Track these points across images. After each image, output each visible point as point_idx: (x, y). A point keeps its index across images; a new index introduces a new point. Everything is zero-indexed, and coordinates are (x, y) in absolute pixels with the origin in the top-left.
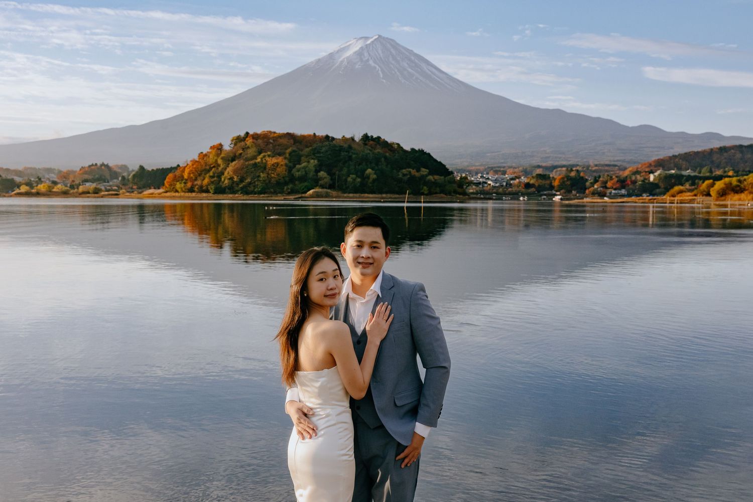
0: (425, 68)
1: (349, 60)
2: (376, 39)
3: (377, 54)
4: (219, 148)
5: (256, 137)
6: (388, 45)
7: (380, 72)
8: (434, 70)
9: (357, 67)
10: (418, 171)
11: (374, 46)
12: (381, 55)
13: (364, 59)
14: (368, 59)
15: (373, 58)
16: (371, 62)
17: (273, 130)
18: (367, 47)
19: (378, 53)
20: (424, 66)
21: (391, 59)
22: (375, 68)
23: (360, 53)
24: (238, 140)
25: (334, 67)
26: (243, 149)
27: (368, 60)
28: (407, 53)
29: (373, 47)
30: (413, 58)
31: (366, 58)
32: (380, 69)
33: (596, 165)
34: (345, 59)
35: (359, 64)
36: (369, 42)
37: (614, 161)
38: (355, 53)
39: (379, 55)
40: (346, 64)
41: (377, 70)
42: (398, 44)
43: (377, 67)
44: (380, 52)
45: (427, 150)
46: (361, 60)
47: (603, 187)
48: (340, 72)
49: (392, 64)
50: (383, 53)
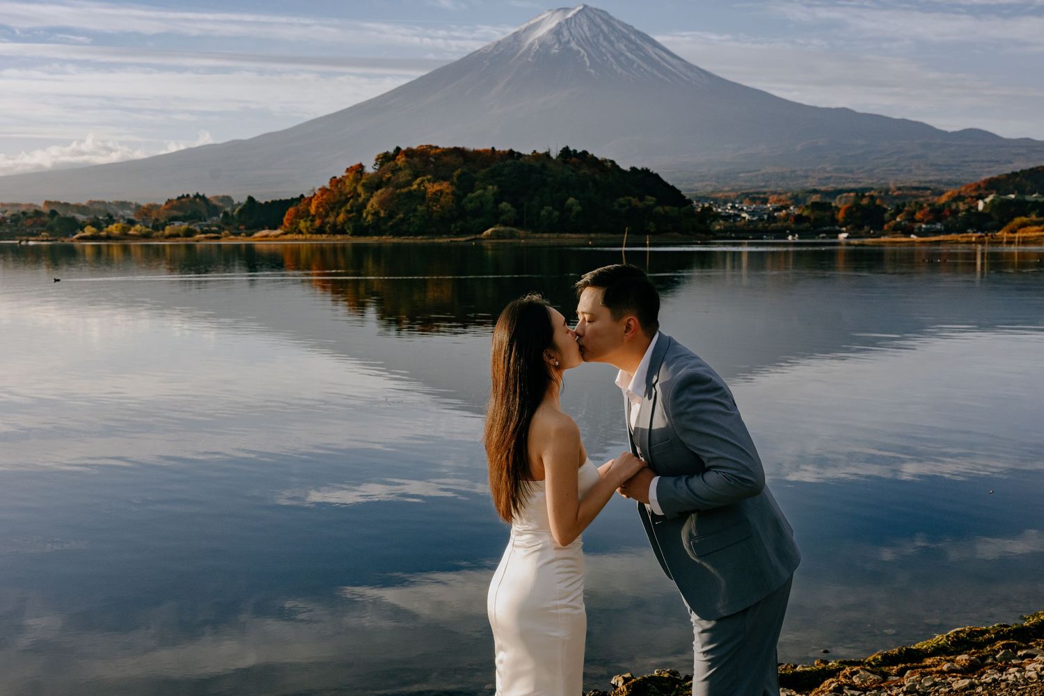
0: (651, 52)
1: (542, 43)
2: (579, 11)
4: (359, 169)
5: (410, 153)
6: (598, 19)
8: (663, 54)
9: (553, 51)
10: (642, 199)
11: (577, 20)
12: (588, 33)
13: (563, 40)
14: (569, 40)
15: (576, 39)
16: (573, 45)
17: (434, 144)
18: (567, 23)
19: (583, 31)
20: (649, 49)
21: (601, 39)
22: (579, 52)
23: (557, 32)
24: (385, 159)
25: (520, 52)
26: (393, 172)
27: (569, 42)
28: (625, 31)
29: (575, 22)
30: (633, 37)
31: (566, 39)
32: (586, 54)
33: (899, 189)
34: (536, 41)
35: (556, 46)
36: (570, 15)
37: (926, 182)
38: (551, 30)
39: (585, 33)
40: (537, 48)
41: (582, 55)
42: (611, 18)
43: (582, 51)
44: (586, 29)
45: (654, 170)
46: (559, 41)
47: (908, 220)
48: (530, 59)
49: (603, 46)
50: (590, 30)
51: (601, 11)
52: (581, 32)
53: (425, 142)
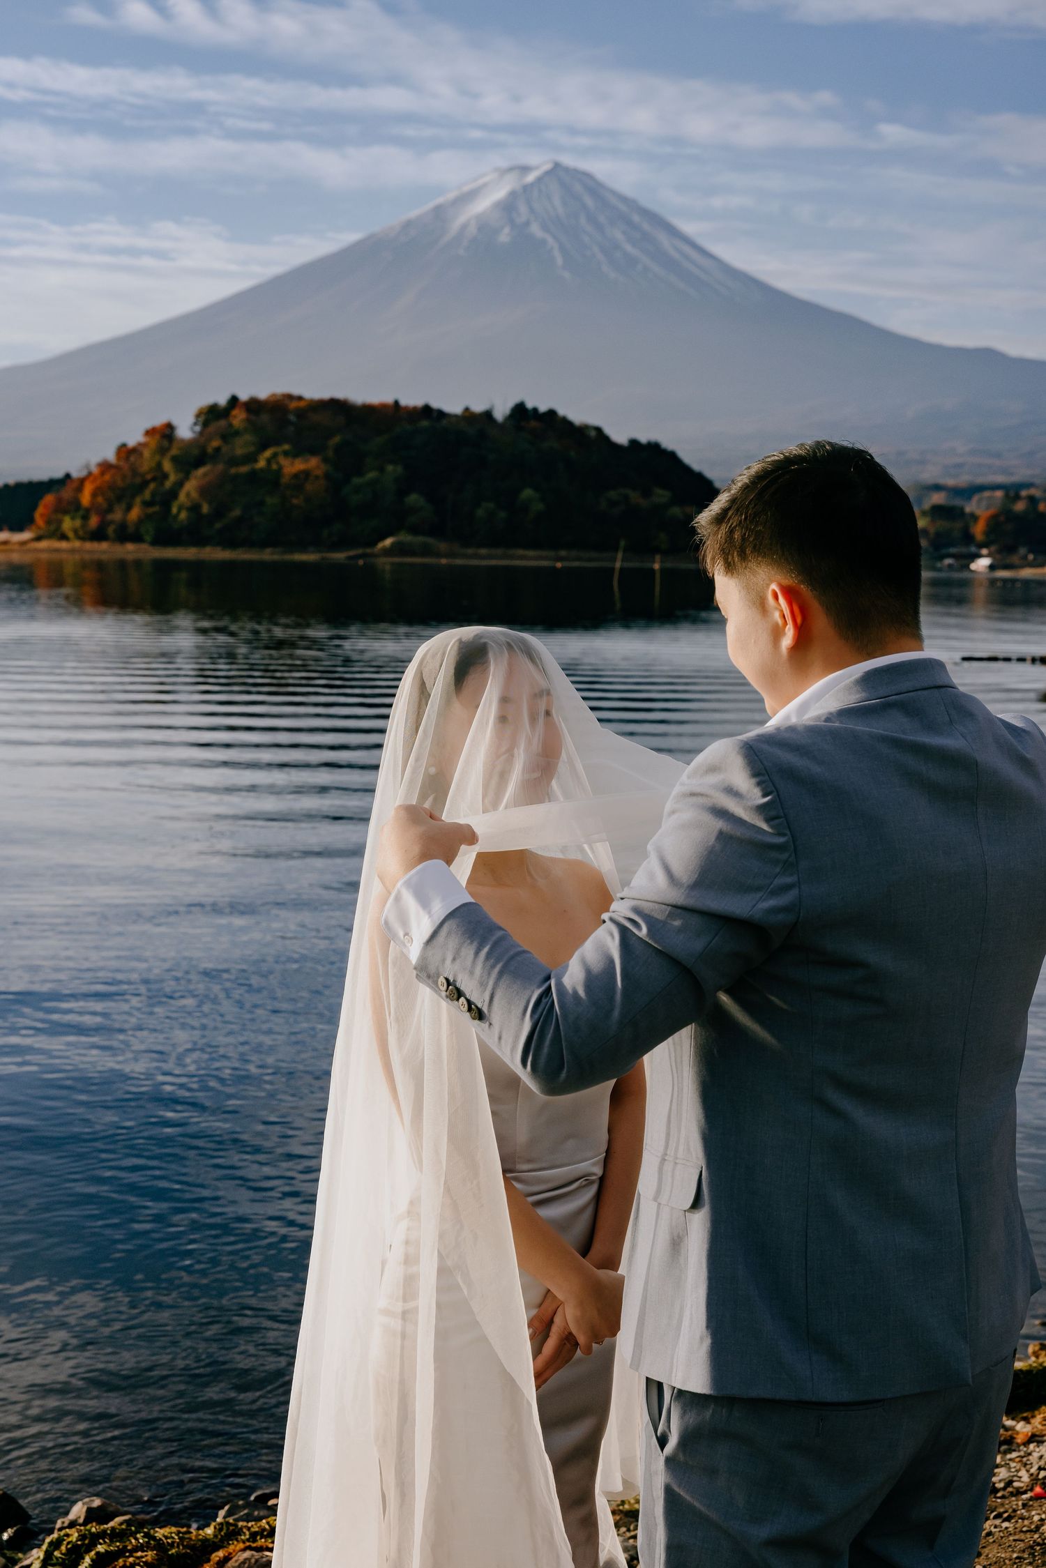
0: (667, 244)
1: (485, 227)
2: (546, 172)
3: (550, 208)
4: (166, 433)
5: (254, 406)
6: (579, 187)
8: (687, 249)
9: (501, 238)
10: (647, 493)
11: (542, 188)
12: (561, 210)
13: (518, 221)
14: (528, 221)
15: (539, 219)
16: (535, 229)
17: (295, 392)
18: (525, 192)
19: (552, 205)
20: (663, 238)
21: (583, 220)
22: (545, 242)
23: (508, 207)
24: (211, 415)
25: (445, 239)
26: (224, 438)
27: (527, 224)
29: (540, 190)
30: (636, 218)
31: (524, 219)
32: (557, 246)
34: (473, 221)
35: (507, 230)
36: (531, 178)
38: (497, 204)
39: (555, 210)
40: (475, 232)
41: (549, 247)
42: (601, 185)
43: (550, 240)
44: (557, 201)
45: (668, 443)
46: (512, 222)
48: (460, 251)
49: (585, 232)
50: (564, 205)
51: (584, 173)
52: (548, 206)
53: (280, 388)
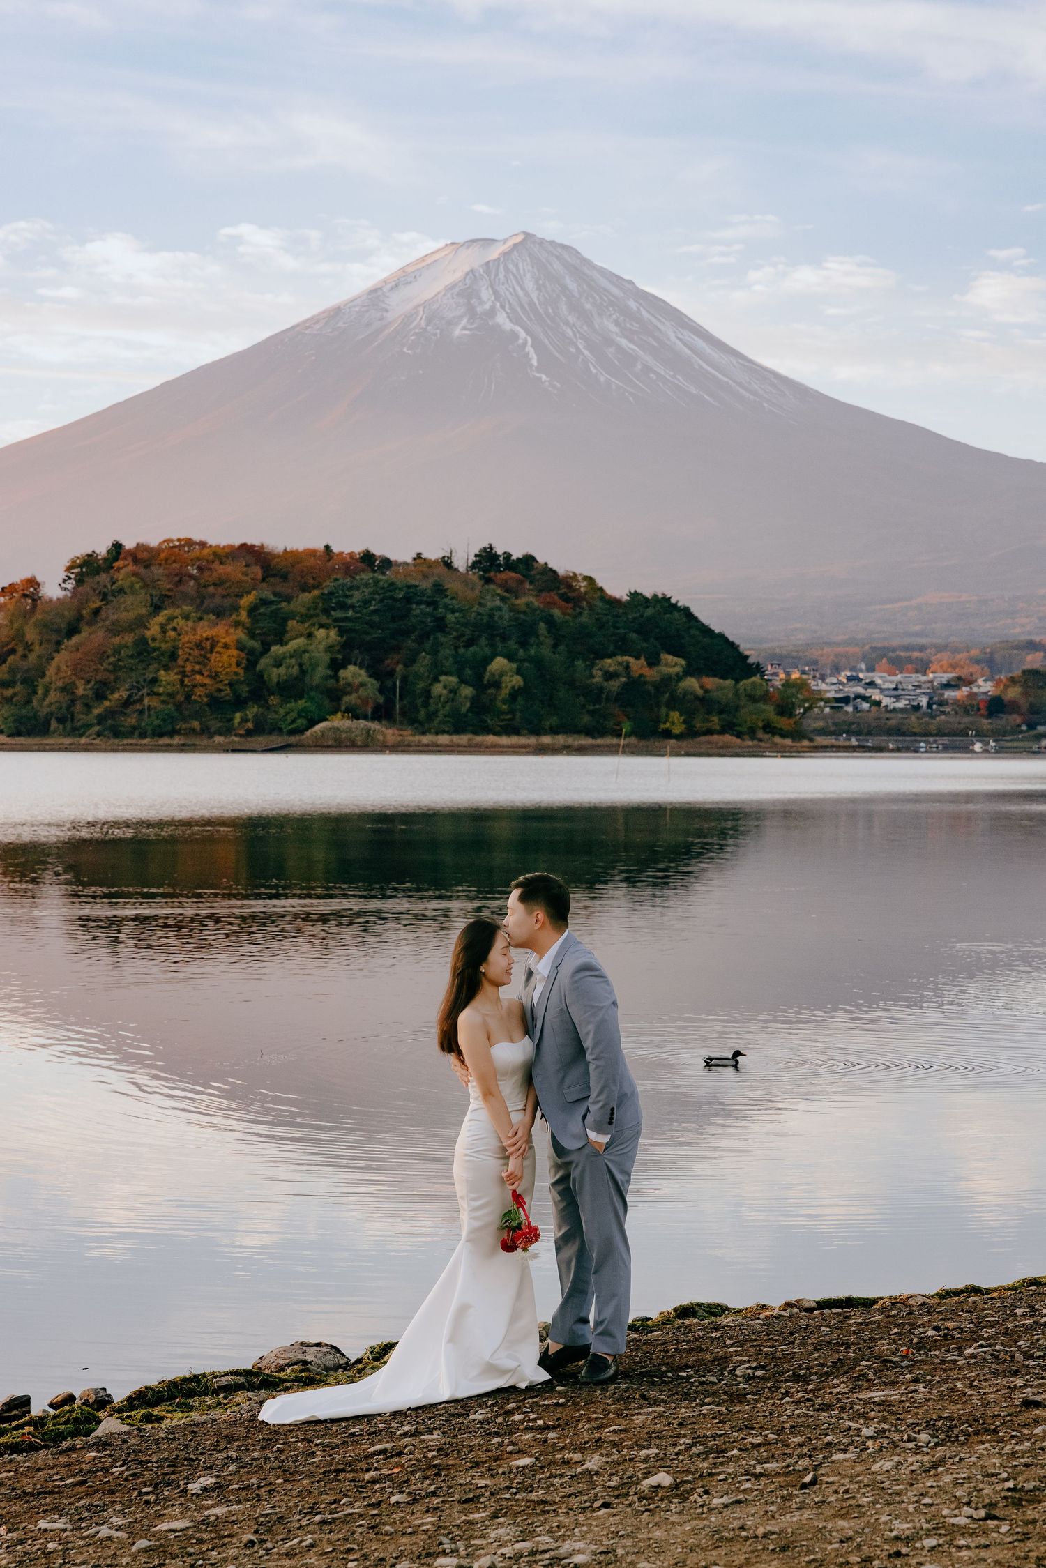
0: (673, 338)
2: (515, 246)
3: (521, 293)
4: (28, 591)
5: (143, 557)
6: (557, 265)
7: (529, 349)
8: (700, 343)
9: (457, 332)
10: (653, 662)
11: (511, 267)
12: (534, 296)
13: (479, 310)
14: (493, 309)
15: (507, 306)
16: (502, 319)
17: (197, 537)
18: (488, 272)
19: (523, 288)
20: (668, 329)
21: (564, 309)
22: (515, 336)
23: (466, 291)
24: (88, 567)
26: (104, 597)
27: (491, 313)
28: (615, 291)
29: (507, 270)
30: (633, 304)
31: (487, 306)
32: (529, 339)
34: (421, 309)
35: (465, 321)
36: (494, 253)
38: (452, 287)
39: (527, 294)
40: (423, 323)
41: (520, 341)
42: (586, 261)
43: (522, 334)
44: (530, 285)
45: (679, 598)
46: (471, 312)
48: (405, 350)
49: (567, 323)
50: (539, 289)
51: (563, 246)
52: (518, 288)
53: (177, 532)
